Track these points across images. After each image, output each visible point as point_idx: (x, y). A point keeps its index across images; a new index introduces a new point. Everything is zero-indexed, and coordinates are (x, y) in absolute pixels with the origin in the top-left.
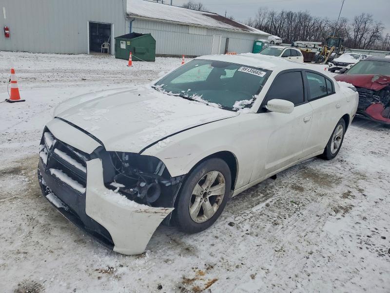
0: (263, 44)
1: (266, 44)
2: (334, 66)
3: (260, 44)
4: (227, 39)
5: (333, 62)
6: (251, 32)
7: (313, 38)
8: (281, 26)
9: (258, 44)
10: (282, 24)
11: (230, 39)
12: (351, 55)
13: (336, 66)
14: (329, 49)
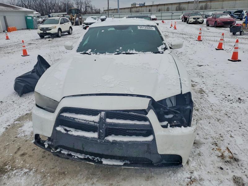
0: (32, 18)
1: (34, 18)
2: (85, 26)
3: (30, 18)
4: (5, 17)
5: (84, 23)
6: (21, 10)
7: (53, 11)
8: (30, 4)
9: (28, 18)
10: (30, 3)
11: (6, 17)
12: (92, 18)
13: (87, 26)
14: (73, 16)
